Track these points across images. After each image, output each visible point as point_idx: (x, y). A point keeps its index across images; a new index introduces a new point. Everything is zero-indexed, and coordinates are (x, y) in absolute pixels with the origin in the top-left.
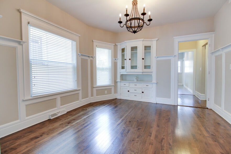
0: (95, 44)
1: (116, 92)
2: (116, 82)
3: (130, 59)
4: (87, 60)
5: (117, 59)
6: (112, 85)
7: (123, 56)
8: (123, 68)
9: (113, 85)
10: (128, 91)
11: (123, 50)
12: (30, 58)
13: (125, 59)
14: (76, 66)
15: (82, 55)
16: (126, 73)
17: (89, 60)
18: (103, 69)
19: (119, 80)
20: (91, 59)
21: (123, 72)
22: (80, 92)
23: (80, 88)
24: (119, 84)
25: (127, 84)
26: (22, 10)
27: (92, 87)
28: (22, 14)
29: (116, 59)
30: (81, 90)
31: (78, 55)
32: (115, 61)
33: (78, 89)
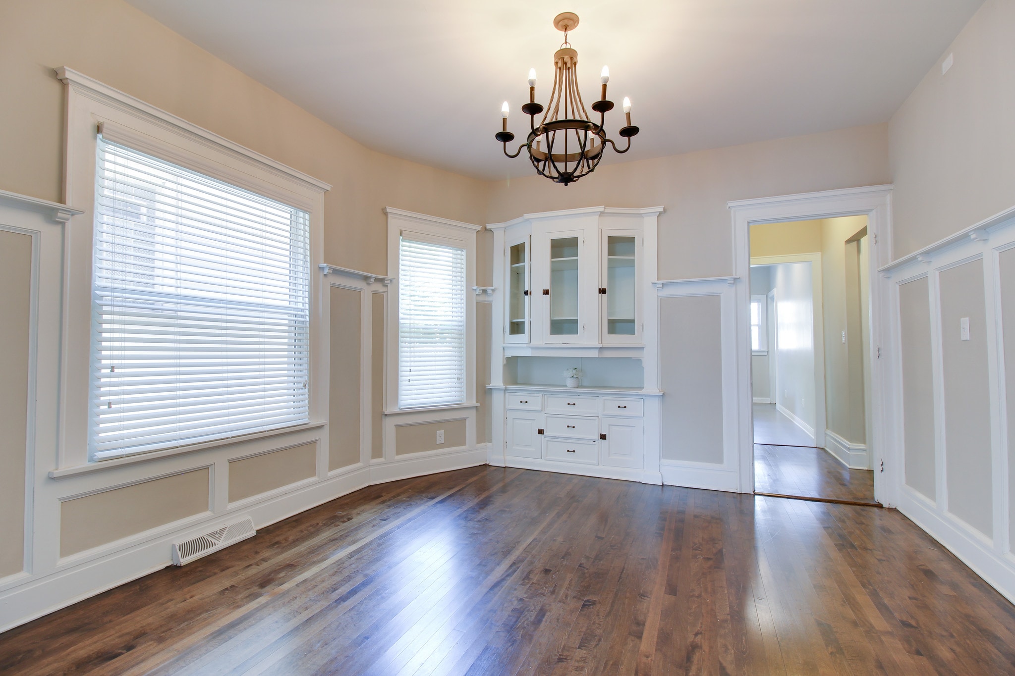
0: (394, 224)
1: (484, 434)
2: (484, 392)
3: (546, 292)
4: (358, 292)
5: (489, 289)
6: (466, 404)
7: (517, 276)
8: (516, 328)
9: (474, 403)
10: (541, 432)
11: (517, 253)
12: (98, 282)
13: (526, 293)
14: (307, 319)
15: (336, 272)
16: (528, 353)
17: (367, 292)
18: (427, 335)
19: (497, 380)
20: (378, 287)
21: (518, 346)
22: (324, 437)
23: (323, 420)
24: (497, 399)
25: (535, 401)
26: (70, 74)
27: (380, 415)
28: (71, 89)
29: (485, 292)
30: (327, 429)
31: (316, 271)
32: (483, 298)
33: (314, 423)
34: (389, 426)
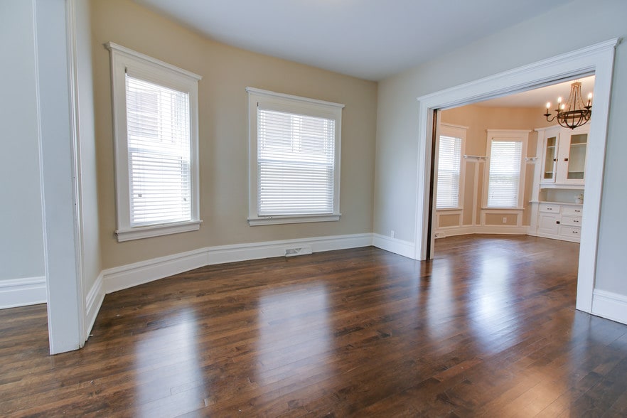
1: (526, 221)
2: (528, 204)
3: (566, 160)
4: (475, 163)
5: (534, 158)
6: (518, 208)
7: (550, 152)
8: (548, 176)
9: (522, 208)
10: (558, 223)
11: (551, 141)
13: (555, 160)
15: (469, 157)
16: (554, 187)
17: (477, 162)
18: (502, 178)
19: (535, 198)
20: (482, 161)
21: (549, 184)
22: (462, 213)
23: (462, 208)
24: (534, 207)
25: (556, 209)
27: (480, 209)
29: (531, 159)
30: (463, 211)
31: (463, 157)
32: (530, 162)
33: (460, 208)
34: (483, 214)
